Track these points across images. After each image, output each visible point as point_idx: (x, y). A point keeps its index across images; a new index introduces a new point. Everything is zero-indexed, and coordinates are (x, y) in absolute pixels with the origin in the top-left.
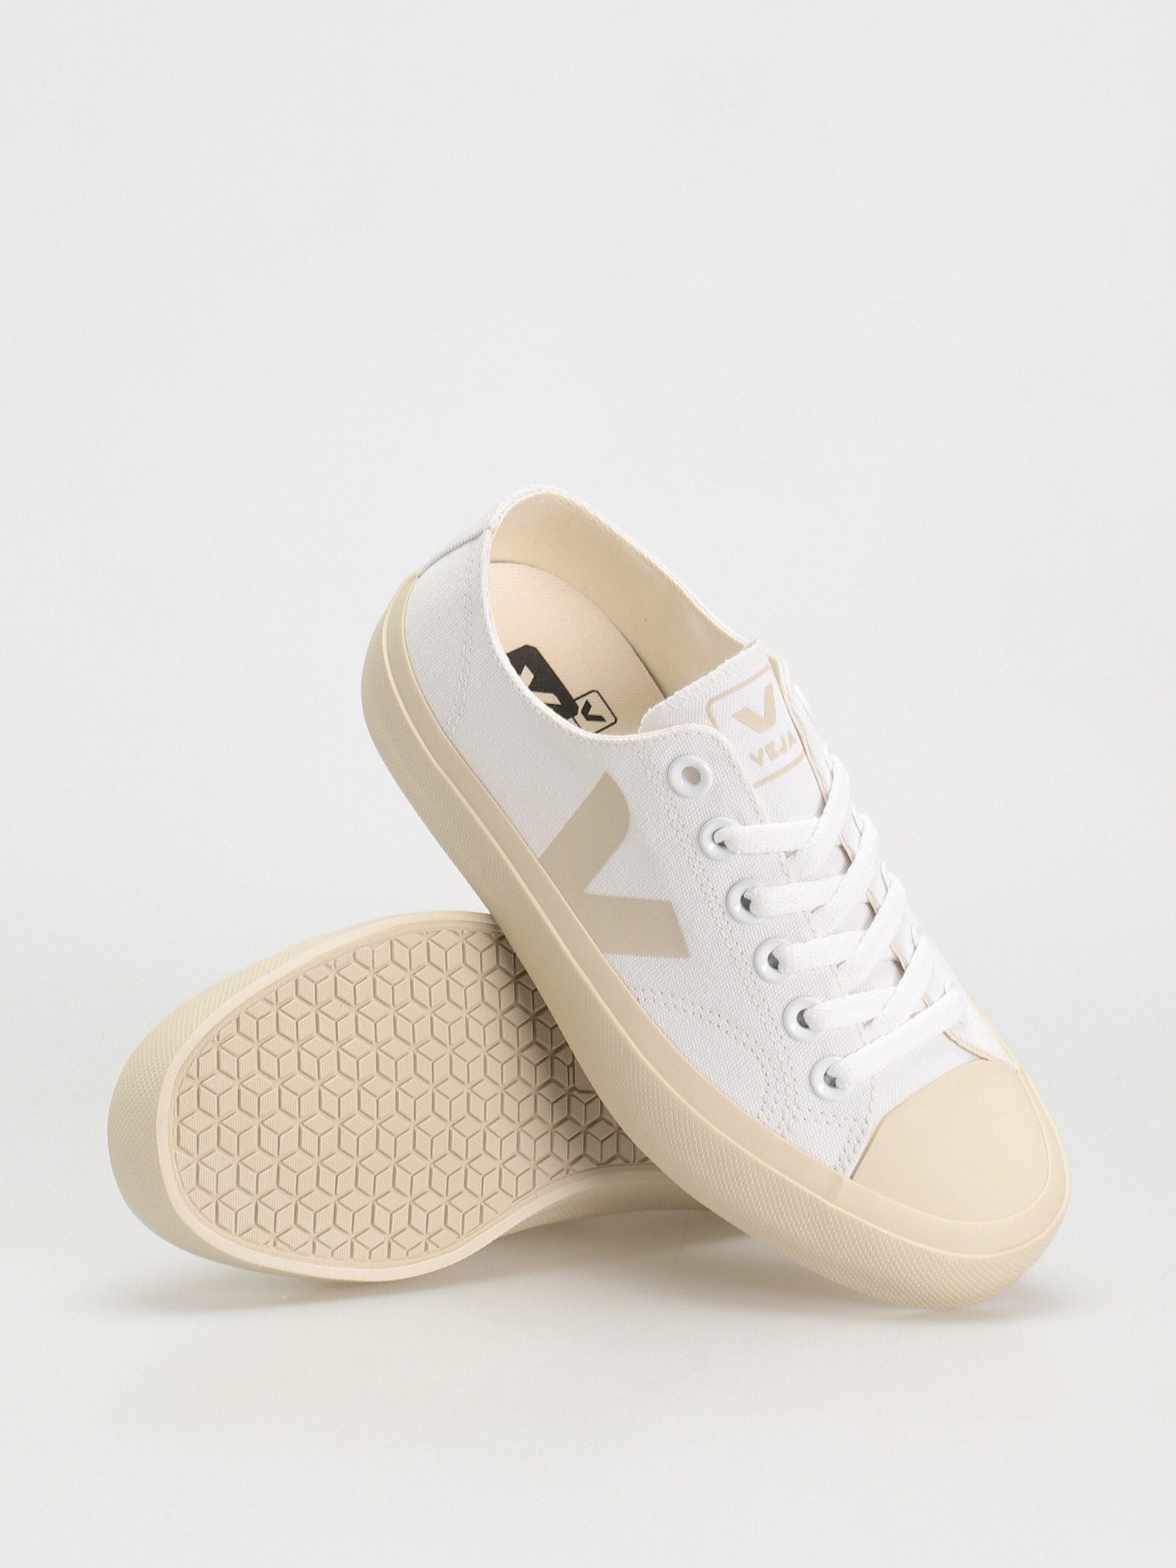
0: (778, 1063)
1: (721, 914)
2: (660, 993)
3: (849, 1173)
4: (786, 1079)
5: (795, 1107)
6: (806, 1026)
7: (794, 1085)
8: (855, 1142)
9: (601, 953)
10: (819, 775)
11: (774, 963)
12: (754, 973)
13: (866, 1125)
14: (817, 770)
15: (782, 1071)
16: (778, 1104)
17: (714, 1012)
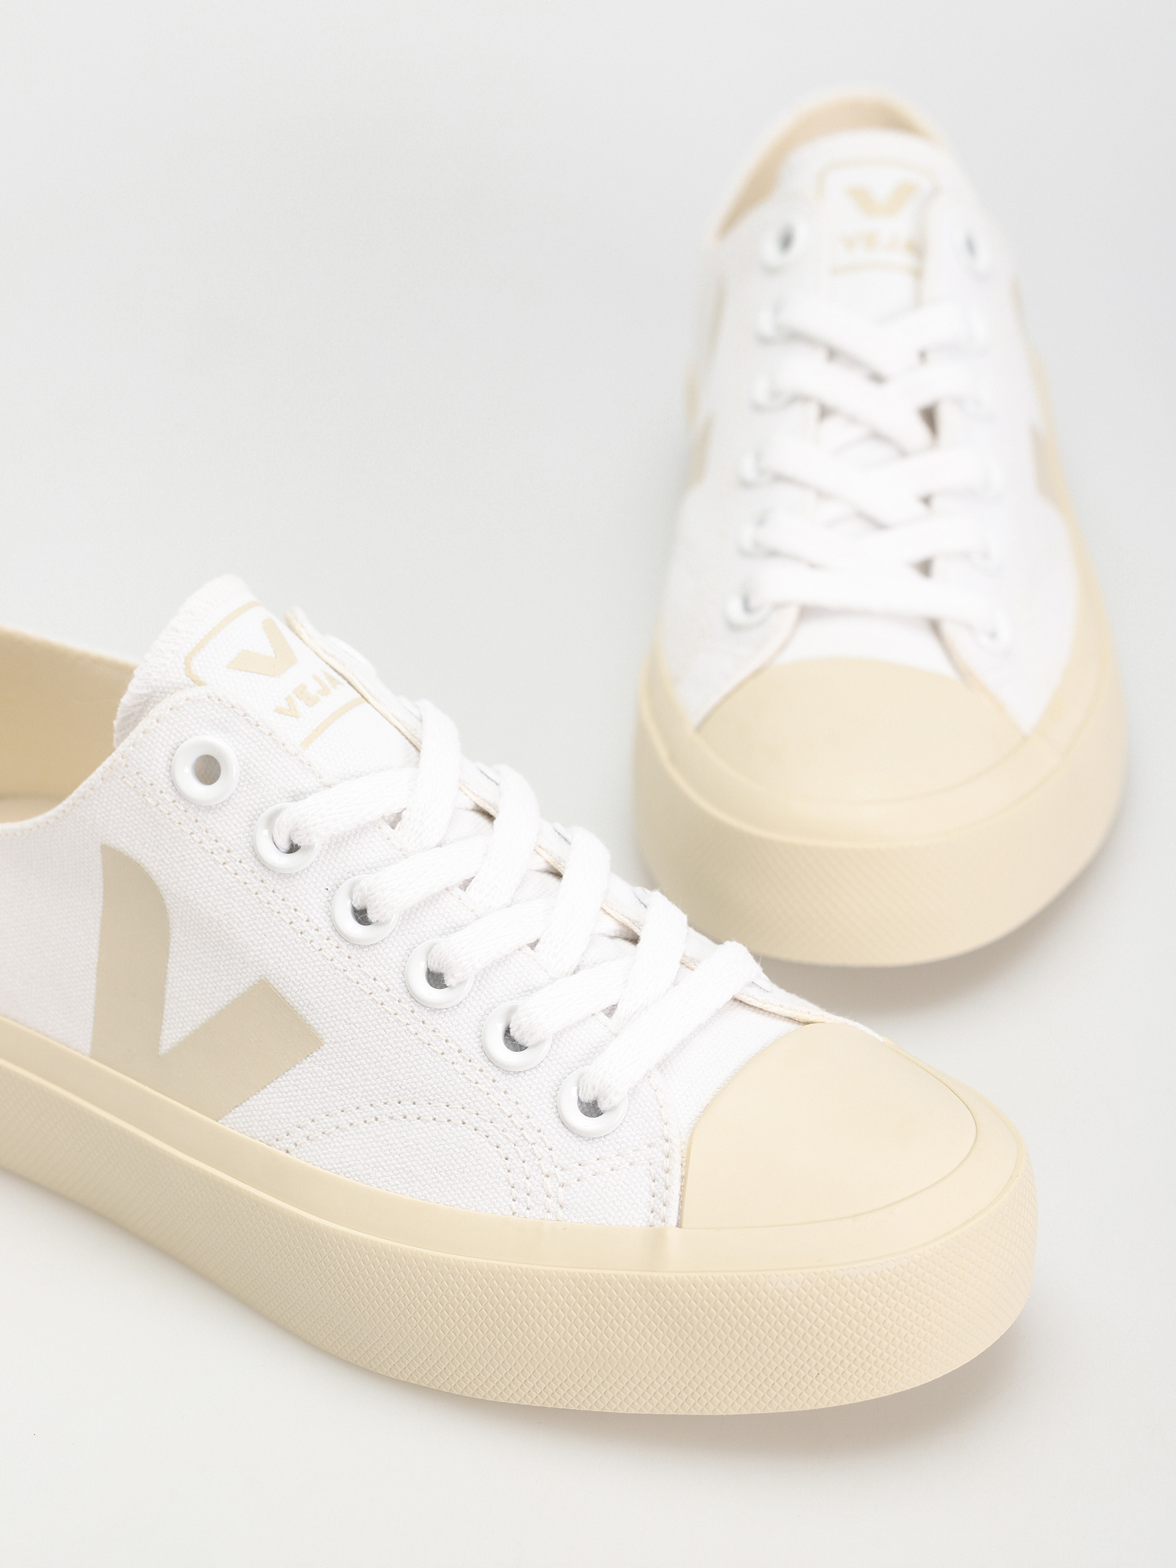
0: (506, 1119)
1: (334, 949)
2: (310, 1122)
3: (673, 1221)
4: (527, 1136)
5: (558, 1170)
6: (520, 1048)
7: (542, 1138)
8: (663, 1174)
9: (214, 1122)
10: (399, 720)
11: (436, 979)
12: (416, 1009)
13: (667, 1144)
14: (393, 716)
15: (516, 1127)
16: (531, 1179)
17: (390, 1100)
